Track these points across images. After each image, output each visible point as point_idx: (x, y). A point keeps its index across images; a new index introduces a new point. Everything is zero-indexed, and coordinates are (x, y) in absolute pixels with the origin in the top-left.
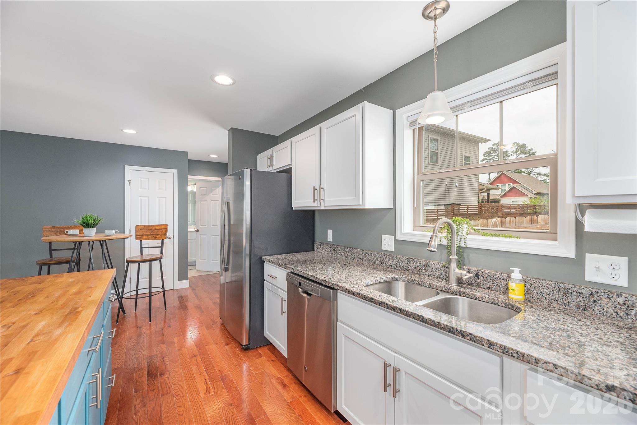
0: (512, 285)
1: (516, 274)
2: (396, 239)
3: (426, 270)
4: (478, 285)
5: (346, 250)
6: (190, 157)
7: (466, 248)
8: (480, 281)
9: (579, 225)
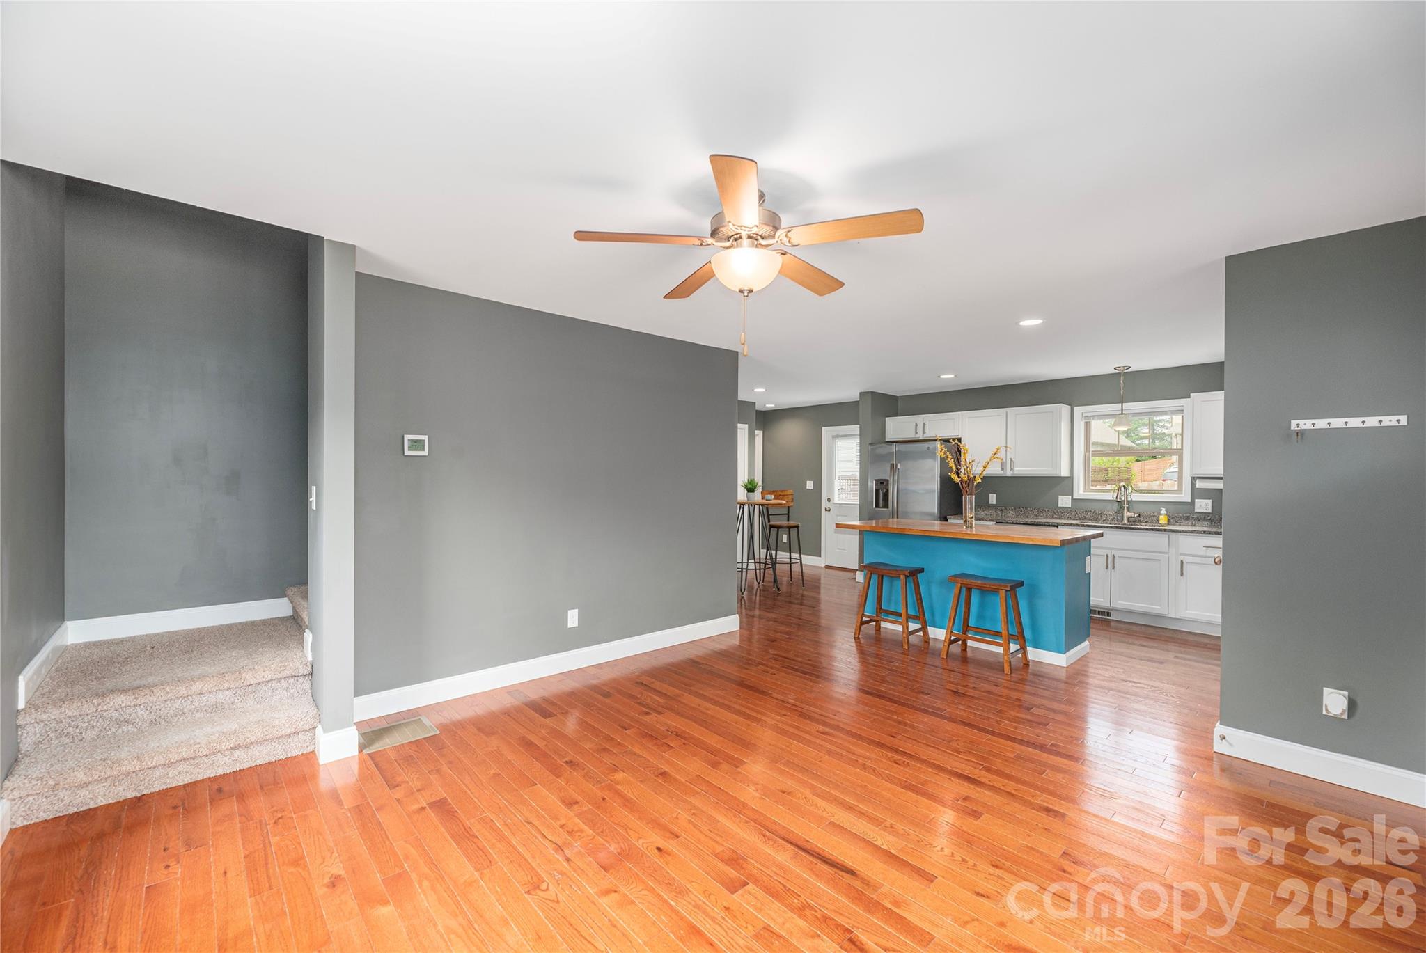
0: (1161, 517)
1: (1163, 511)
2: (1074, 497)
3: (1102, 517)
4: (1140, 521)
5: (1017, 510)
6: (758, 407)
7: (1132, 501)
8: (1141, 519)
9: (1193, 485)
